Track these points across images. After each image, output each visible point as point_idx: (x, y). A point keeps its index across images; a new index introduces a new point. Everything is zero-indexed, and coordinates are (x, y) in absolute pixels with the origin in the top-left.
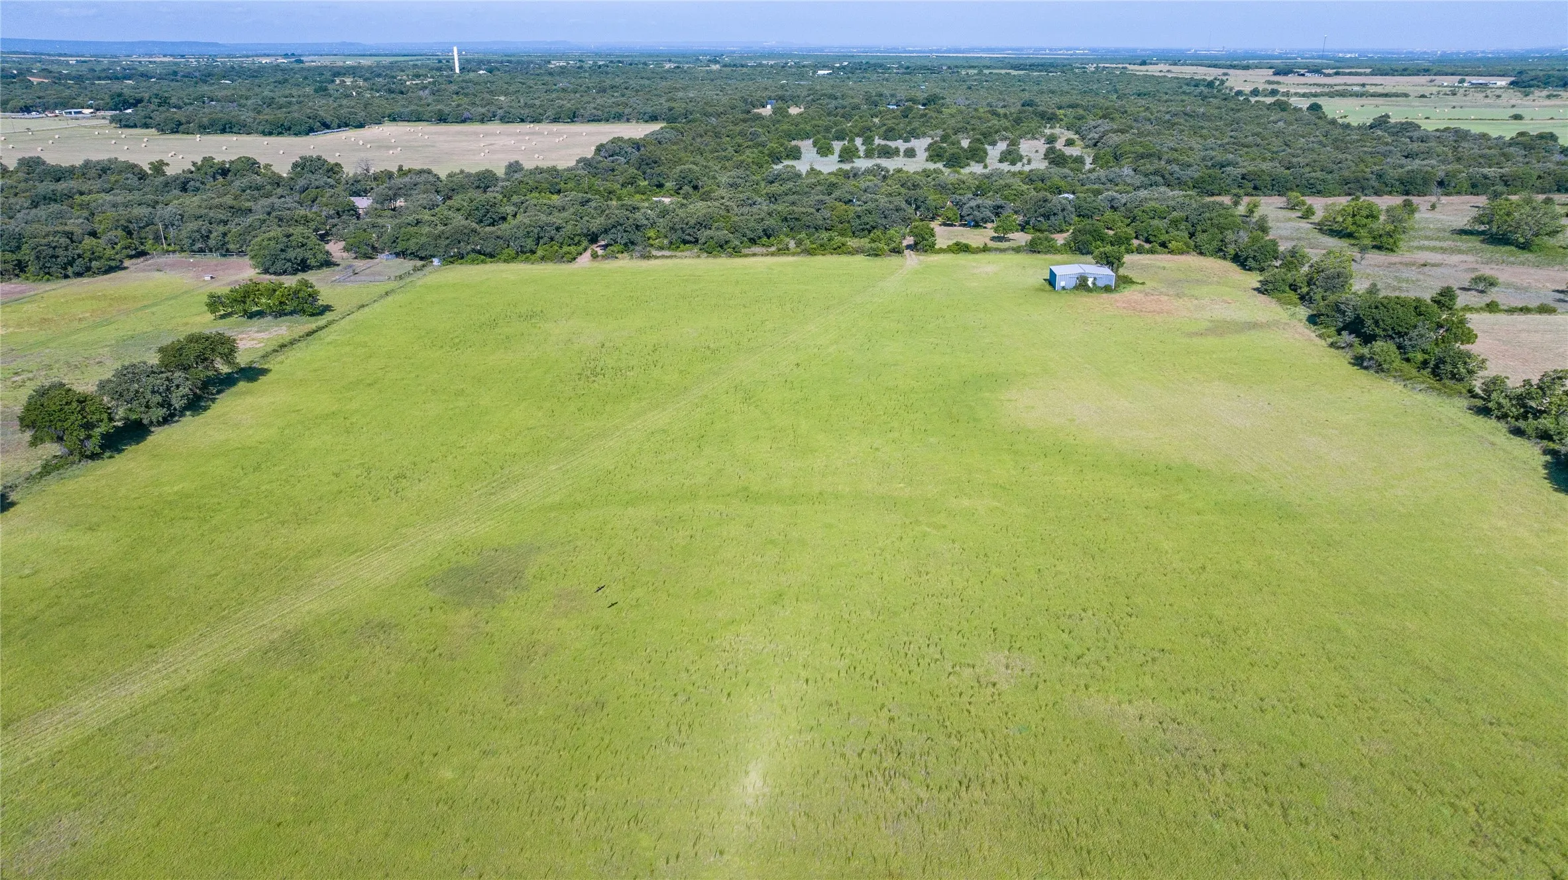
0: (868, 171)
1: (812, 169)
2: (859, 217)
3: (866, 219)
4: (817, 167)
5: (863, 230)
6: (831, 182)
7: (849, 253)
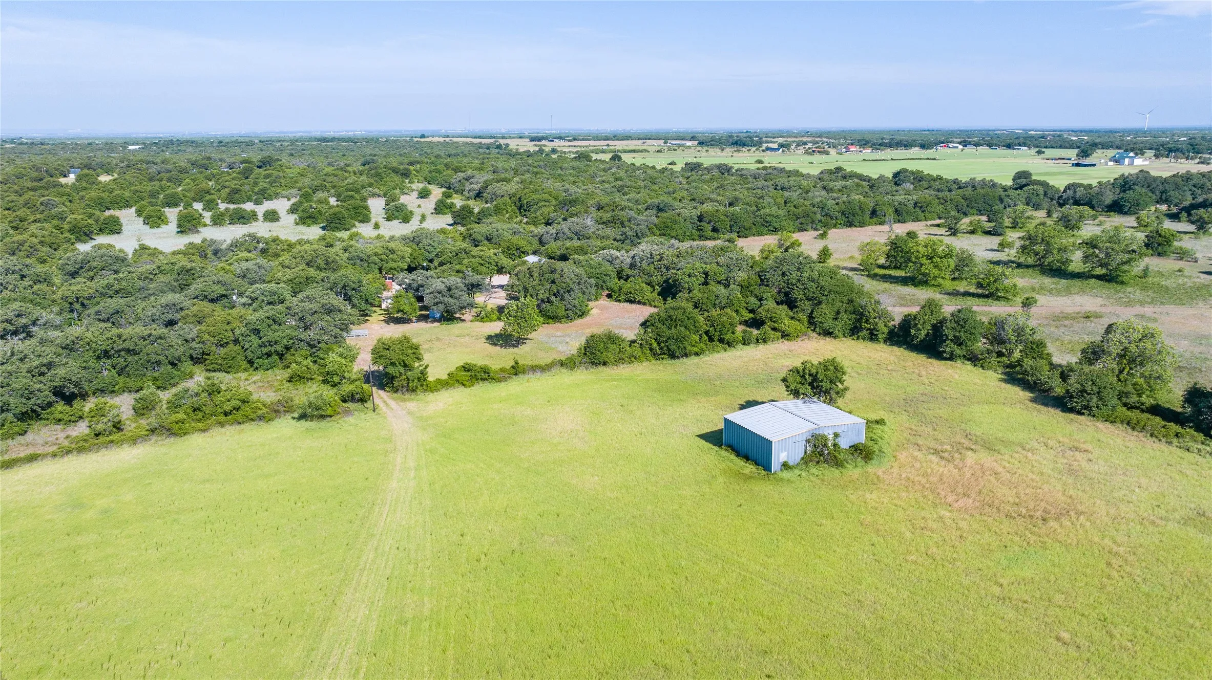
0: (235, 245)
1: (143, 248)
2: (257, 332)
3: (270, 335)
4: (151, 243)
5: (269, 355)
6: (183, 267)
7: (261, 418)
